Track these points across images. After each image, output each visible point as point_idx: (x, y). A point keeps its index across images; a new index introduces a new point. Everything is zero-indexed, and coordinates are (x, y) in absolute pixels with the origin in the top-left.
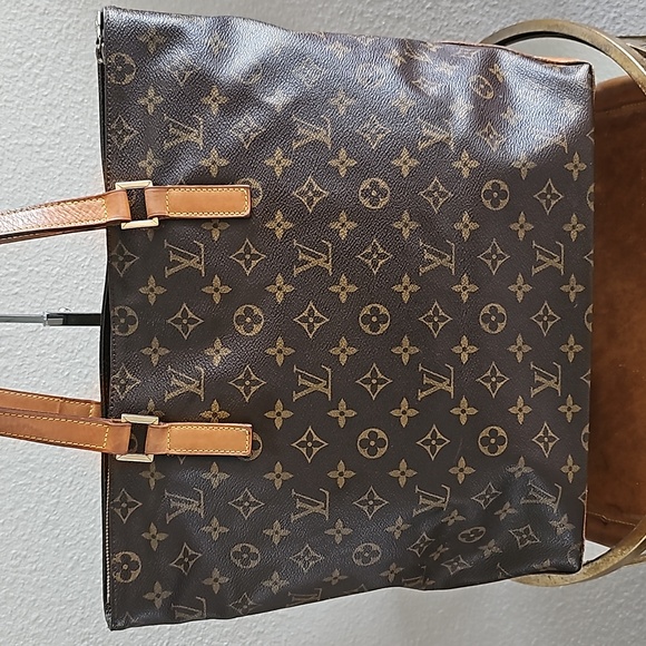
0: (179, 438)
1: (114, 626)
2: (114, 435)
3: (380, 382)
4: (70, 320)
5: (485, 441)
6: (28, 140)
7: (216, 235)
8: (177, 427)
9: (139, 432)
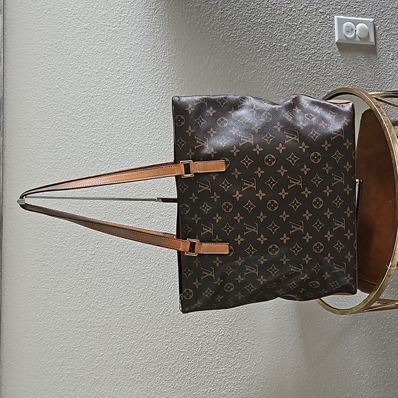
0: (206, 248)
1: (184, 312)
2: (184, 245)
3: (276, 228)
4: (165, 200)
5: (316, 248)
6: (147, 142)
7: (214, 177)
8: (204, 245)
9: (193, 245)
